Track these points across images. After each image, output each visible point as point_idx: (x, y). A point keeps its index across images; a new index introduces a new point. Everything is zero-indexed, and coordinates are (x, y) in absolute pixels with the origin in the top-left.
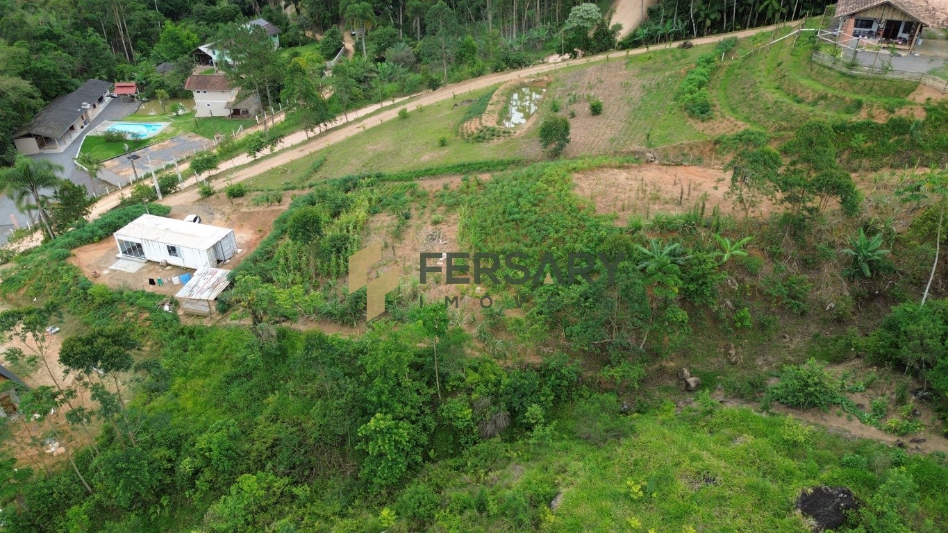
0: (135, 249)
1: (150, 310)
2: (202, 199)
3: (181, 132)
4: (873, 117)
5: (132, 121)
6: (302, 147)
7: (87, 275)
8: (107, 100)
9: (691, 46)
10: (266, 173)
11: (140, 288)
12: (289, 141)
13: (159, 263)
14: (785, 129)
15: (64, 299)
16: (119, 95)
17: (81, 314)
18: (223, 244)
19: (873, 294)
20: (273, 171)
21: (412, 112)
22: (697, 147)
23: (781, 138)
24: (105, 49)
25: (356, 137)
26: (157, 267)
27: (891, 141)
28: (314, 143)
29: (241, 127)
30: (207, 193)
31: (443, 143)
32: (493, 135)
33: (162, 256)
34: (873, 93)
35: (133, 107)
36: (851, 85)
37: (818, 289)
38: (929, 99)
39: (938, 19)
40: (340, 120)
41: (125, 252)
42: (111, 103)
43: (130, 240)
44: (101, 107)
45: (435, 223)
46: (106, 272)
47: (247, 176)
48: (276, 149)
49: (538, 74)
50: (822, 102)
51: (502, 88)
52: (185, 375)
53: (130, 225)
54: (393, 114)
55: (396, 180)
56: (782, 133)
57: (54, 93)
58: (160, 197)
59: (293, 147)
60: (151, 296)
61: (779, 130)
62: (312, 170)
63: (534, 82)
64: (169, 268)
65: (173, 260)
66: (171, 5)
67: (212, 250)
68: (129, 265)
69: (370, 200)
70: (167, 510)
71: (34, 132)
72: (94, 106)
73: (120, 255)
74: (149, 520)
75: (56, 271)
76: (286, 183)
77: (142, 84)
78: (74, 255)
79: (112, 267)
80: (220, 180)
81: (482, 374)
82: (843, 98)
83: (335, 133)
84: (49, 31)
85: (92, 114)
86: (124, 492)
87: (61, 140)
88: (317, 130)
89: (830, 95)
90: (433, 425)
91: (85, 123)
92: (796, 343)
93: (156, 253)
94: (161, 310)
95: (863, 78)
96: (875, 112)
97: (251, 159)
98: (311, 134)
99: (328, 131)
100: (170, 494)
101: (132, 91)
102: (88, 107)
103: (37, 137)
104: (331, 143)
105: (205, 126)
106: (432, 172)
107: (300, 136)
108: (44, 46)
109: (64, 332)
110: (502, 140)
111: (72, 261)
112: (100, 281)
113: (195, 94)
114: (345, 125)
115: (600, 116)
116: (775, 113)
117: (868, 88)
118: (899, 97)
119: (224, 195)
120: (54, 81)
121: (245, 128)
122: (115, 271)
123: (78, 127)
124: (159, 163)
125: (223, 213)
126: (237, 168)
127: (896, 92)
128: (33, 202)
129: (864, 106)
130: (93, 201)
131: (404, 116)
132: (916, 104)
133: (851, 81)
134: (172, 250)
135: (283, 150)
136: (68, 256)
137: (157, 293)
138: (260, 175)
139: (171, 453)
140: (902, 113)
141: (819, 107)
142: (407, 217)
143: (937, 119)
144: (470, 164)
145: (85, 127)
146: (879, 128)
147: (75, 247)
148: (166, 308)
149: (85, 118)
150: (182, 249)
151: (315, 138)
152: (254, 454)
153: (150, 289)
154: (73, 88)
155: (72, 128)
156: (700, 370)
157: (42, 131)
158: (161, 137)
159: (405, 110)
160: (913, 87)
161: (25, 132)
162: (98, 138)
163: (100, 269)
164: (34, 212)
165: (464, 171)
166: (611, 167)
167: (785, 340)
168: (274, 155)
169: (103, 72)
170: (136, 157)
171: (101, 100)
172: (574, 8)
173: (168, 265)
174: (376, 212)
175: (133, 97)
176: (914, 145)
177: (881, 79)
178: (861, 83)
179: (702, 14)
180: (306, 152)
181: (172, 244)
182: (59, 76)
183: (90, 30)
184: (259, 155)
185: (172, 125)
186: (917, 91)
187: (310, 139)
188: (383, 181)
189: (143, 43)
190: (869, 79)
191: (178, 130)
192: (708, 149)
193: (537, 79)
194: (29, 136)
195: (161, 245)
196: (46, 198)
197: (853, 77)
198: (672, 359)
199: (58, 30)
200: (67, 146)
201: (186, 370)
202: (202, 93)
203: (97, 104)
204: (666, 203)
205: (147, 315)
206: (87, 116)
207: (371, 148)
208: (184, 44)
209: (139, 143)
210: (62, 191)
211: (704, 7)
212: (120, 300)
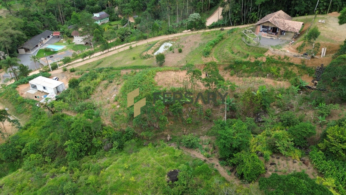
0: (35, 87)
1: (32, 105)
2: (63, 72)
3: (69, 49)
4: (251, 60)
5: (55, 45)
6: (99, 57)
7: (20, 94)
8: (51, 37)
9: (223, 30)
10: (84, 65)
11: (32, 99)
12: (96, 55)
13: (41, 91)
14: (225, 62)
15: (12, 100)
16: (55, 36)
17: (15, 105)
18: (60, 87)
19: (233, 116)
20: (87, 64)
21: (134, 47)
22: (200, 66)
23: (223, 65)
24: (54, 20)
25: (115, 54)
26: (40, 93)
27: (255, 68)
28: (103, 55)
29: (86, 48)
30: (65, 70)
31: (134, 59)
32: (148, 57)
33: (42, 89)
34: (254, 52)
35: (58, 40)
36: (248, 49)
37: (217, 114)
38: (268, 55)
39: (285, 27)
40: (112, 49)
41: (32, 87)
42: (52, 38)
43: (33, 84)
44: (48, 40)
45: (118, 85)
46: (25, 93)
47: (78, 66)
48: (91, 57)
49: (175, 37)
50: (238, 54)
51: (160, 41)
52: (34, 125)
53: (35, 79)
54: (128, 48)
55: (116, 70)
56: (224, 63)
57: (33, 34)
58: (51, 70)
59: (96, 57)
60: (35, 101)
61: (224, 62)
62: (97, 65)
63: (173, 39)
64: (44, 93)
65: (45, 91)
66: (81, 5)
67: (55, 88)
68: (32, 91)
69: (104, 76)
70: (19, 163)
71: (24, 47)
72: (46, 39)
73: (31, 88)
74: (14, 165)
75: (12, 92)
76: (88, 68)
77: (62, 32)
78: (18, 87)
79: (28, 92)
80: (71, 66)
81: (108, 132)
82: (244, 53)
83: (110, 52)
84: (37, 13)
85: (44, 42)
86: (4, 156)
87: (32, 50)
88: (105, 52)
89: (241, 52)
90: (89, 145)
91: (42, 45)
92: (205, 130)
93: (40, 88)
94: (36, 106)
95: (252, 47)
96: (252, 58)
97: (83, 60)
98: (102, 53)
99: (109, 52)
100: (20, 159)
101: (58, 35)
102: (43, 39)
103: (25, 49)
104: (107, 56)
105: (76, 47)
106: (126, 68)
107: (99, 53)
108: (34, 18)
109: (9, 110)
110: (151, 59)
111: (17, 89)
112: (23, 96)
113: (74, 37)
114: (114, 50)
115: (181, 53)
116: (224, 56)
117: (253, 50)
118: (262, 53)
119: (69, 71)
120: (34, 31)
121: (88, 49)
122: (28, 93)
123: (39, 46)
124: (59, 59)
125: (67, 77)
126: (77, 63)
127: (261, 52)
128: (11, 70)
129: (249, 56)
130: (31, 71)
131: (131, 48)
132: (265, 56)
133: (248, 47)
134: (44, 88)
135: (93, 57)
136: (16, 87)
137: (37, 101)
138: (82, 66)
139: (22, 147)
140: (259, 59)
141: (237, 55)
142: (111, 82)
143: (269, 62)
144: (137, 66)
145: (42, 46)
146: (251, 63)
147: (19, 85)
148: (38, 105)
149: (42, 43)
150: (47, 88)
151: (103, 54)
152: (42, 149)
153: (35, 99)
154: (40, 33)
155: (37, 46)
156: (174, 135)
157: (27, 47)
158: (61, 51)
159: (131, 46)
160: (266, 50)
161: (21, 47)
162: (43, 50)
163: (24, 92)
164: (12, 73)
165: (135, 68)
166: (172, 70)
167: (202, 129)
168: (90, 58)
169: (52, 27)
170: (52, 57)
171: (49, 37)
172: (191, 15)
173: (43, 92)
174: (104, 80)
175: (59, 36)
176: (261, 70)
177: (257, 47)
178: (251, 48)
179: (233, 18)
180: (99, 59)
181: (45, 86)
182: (36, 29)
183: (50, 13)
184: (85, 59)
185: (66, 47)
186: (267, 52)
187: (102, 54)
188: (113, 70)
189: (69, 18)
190: (254, 47)
191: (68, 48)
192: (203, 67)
193: (174, 38)
194: (22, 48)
195: (41, 86)
196: (15, 69)
197: (249, 46)
198: (167, 132)
199: (39, 13)
200: (34, 52)
201: (35, 124)
202: (76, 37)
203: (47, 38)
204: (180, 83)
205: (31, 107)
206: (43, 42)
207: (117, 58)
208: (79, 19)
209: (55, 52)
210: (20, 67)
211: (233, 16)
212: (25, 102)
